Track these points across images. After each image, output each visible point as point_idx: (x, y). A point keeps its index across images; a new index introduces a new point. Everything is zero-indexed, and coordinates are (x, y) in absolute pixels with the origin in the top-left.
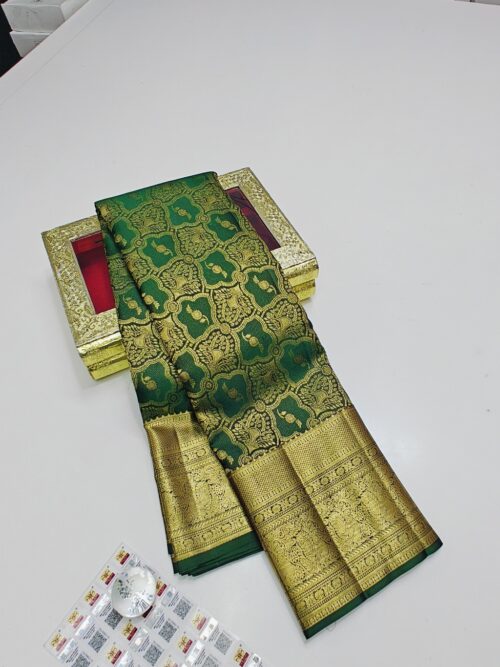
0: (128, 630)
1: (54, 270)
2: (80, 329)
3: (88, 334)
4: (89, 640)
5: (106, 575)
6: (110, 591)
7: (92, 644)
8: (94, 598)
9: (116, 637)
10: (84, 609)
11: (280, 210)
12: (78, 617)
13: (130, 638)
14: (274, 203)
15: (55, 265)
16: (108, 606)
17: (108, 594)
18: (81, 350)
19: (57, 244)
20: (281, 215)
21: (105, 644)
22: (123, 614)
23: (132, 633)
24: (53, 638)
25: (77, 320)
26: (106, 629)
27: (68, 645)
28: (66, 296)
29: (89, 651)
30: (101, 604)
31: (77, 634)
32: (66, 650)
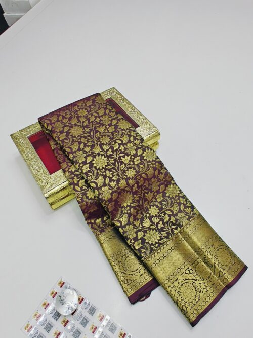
0: (64, 321)
1: (22, 154)
2: (43, 184)
3: (48, 186)
4: (44, 327)
5: (53, 293)
6: (55, 301)
7: (45, 329)
8: (46, 305)
9: (58, 325)
10: (41, 310)
11: (134, 108)
12: (38, 315)
13: (65, 326)
14: (131, 104)
15: (22, 151)
16: (54, 309)
17: (54, 303)
18: (46, 195)
19: (20, 140)
20: (136, 110)
21: (52, 329)
22: (61, 313)
23: (66, 323)
24: (26, 326)
25: (40, 179)
26: (53, 321)
27: (33, 329)
28: (31, 167)
29: (44, 332)
30: (50, 308)
31: (38, 323)
32: (32, 332)
